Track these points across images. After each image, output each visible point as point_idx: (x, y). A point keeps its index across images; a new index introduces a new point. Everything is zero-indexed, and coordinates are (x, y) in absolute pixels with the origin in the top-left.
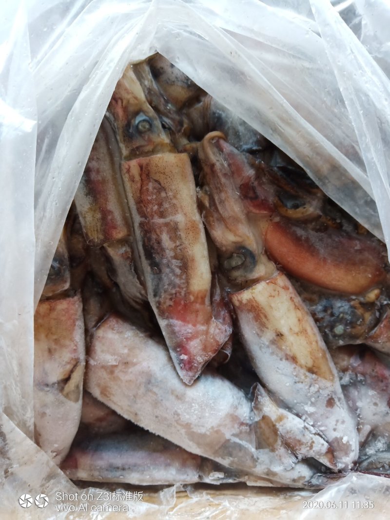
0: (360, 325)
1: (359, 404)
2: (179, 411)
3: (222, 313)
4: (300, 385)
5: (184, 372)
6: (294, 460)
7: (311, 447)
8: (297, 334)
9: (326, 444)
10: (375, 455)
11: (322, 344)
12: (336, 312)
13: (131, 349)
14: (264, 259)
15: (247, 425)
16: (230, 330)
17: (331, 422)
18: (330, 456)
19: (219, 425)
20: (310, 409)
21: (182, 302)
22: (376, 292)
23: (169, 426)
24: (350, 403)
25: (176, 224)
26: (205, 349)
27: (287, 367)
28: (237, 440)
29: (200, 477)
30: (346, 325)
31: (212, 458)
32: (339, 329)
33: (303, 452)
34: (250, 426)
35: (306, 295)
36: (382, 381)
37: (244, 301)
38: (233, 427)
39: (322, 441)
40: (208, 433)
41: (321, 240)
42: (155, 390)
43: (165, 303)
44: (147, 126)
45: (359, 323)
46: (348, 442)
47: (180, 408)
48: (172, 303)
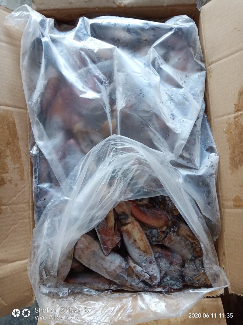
0: (160, 238)
1: (161, 264)
2: (103, 264)
3: (118, 233)
4: (141, 257)
5: (105, 251)
6: (139, 281)
7: (144, 277)
8: (140, 240)
9: (149, 276)
10: (166, 281)
11: (148, 244)
12: (153, 233)
13: (89, 243)
14: (131, 216)
15: (124, 269)
16: (120, 239)
17: (151, 269)
18: (150, 280)
19: (115, 269)
20: (144, 264)
21: (105, 230)
22: (165, 228)
23: (100, 269)
24: (158, 263)
26: (112, 244)
27: (137, 251)
28: (121, 274)
29: (109, 287)
30: (156, 238)
31: (113, 280)
32: (154, 239)
33: (142, 278)
34: (125, 269)
35: (144, 228)
36: (168, 256)
37: (124, 230)
38: (120, 270)
39: (148, 275)
40: (112, 271)
41: (148, 211)
42: (96, 257)
43: (100, 229)
45: (160, 237)
46: (156, 276)
47: (104, 263)
48: (102, 230)
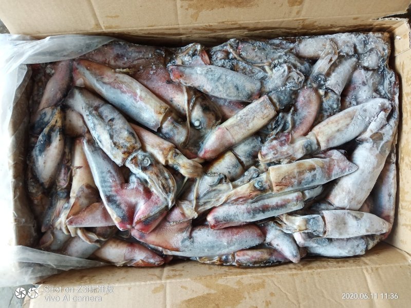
2: (368, 172)
5: (353, 169)
6: (387, 125)
7: (383, 119)
8: (338, 124)
9: (382, 112)
10: (385, 90)
12: (327, 107)
13: (343, 191)
14: (308, 137)
17: (373, 110)
18: (386, 111)
19: (374, 155)
20: (367, 119)
22: (321, 91)
24: (364, 101)
25: (298, 172)
26: (344, 161)
27: (351, 128)
28: (379, 148)
29: (393, 163)
32: (335, 106)
35: (321, 119)
38: (374, 150)
39: (380, 114)
41: (301, 113)
44: (260, 183)
46: (380, 103)
